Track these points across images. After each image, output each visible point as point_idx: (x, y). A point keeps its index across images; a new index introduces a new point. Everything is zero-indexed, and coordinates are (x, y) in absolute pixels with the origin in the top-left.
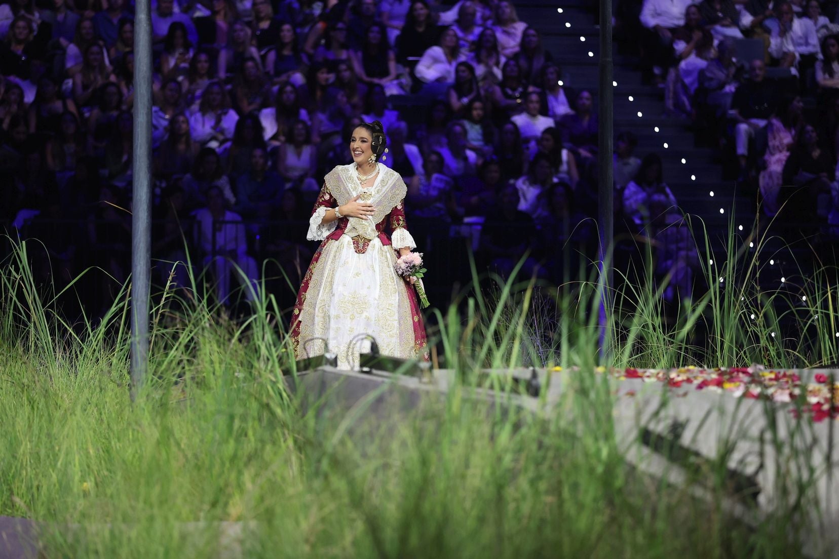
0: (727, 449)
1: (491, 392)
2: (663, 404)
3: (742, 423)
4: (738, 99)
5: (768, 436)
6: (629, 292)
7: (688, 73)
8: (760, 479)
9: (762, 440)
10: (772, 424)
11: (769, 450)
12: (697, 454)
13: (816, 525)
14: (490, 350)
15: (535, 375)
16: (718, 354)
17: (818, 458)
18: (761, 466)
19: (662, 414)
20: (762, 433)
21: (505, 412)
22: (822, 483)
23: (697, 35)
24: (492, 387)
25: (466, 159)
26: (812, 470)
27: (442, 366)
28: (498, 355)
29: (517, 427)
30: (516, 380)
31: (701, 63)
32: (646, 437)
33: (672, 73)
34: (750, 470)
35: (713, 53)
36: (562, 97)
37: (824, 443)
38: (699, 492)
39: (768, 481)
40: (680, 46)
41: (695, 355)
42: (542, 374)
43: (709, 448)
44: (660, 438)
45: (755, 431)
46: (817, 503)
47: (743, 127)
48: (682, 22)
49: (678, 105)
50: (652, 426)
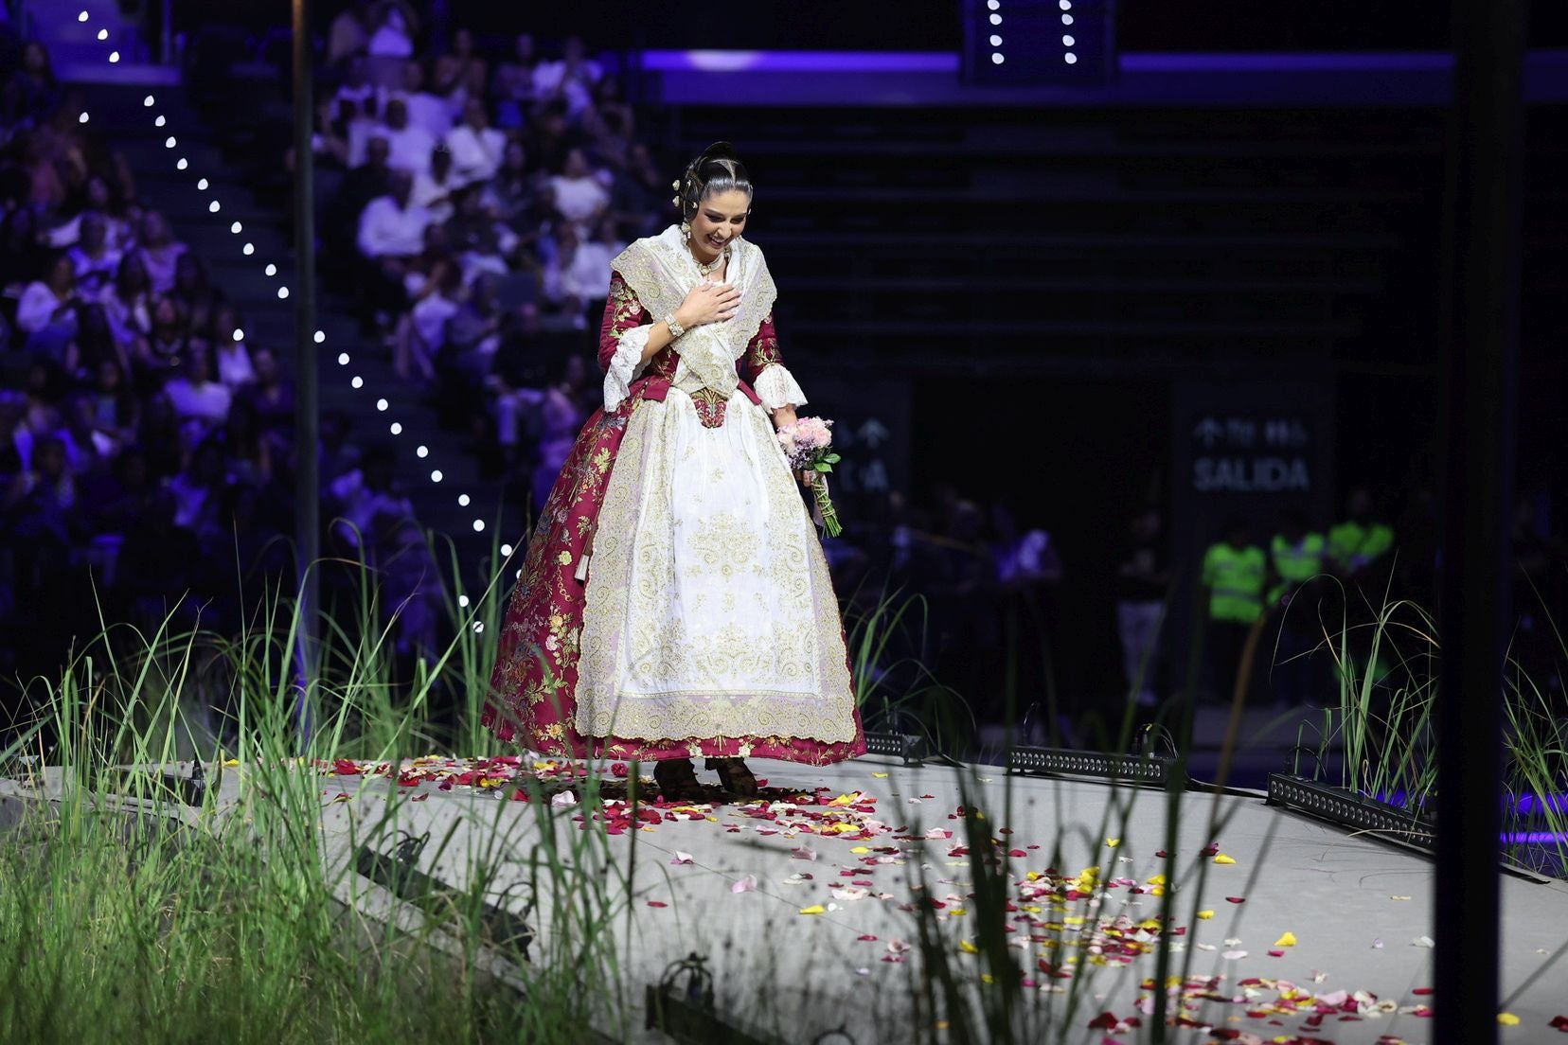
0: (485, 878)
1: (132, 800)
2: (389, 814)
3: (505, 839)
4: (501, 361)
5: (542, 856)
6: (337, 642)
7: (427, 322)
8: (531, 920)
9: (534, 863)
10: (550, 839)
11: (544, 874)
12: (440, 885)
13: (610, 984)
14: (129, 734)
15: (198, 773)
16: (473, 737)
17: (614, 888)
18: (534, 901)
19: (389, 827)
20: (534, 851)
21: (152, 830)
22: (619, 924)
23: (439, 270)
24: (132, 791)
25: (92, 448)
26: (605, 905)
27: (53, 760)
28: (141, 743)
29: (169, 852)
30: (169, 781)
31: (447, 309)
32: (365, 862)
33: (404, 325)
34: (516, 907)
35: (464, 293)
36: (241, 354)
37: (623, 866)
38: (442, 942)
39: (542, 923)
40: (415, 282)
41: (437, 737)
42: (210, 769)
43: (457, 875)
44: (385, 860)
45: (524, 850)
46: (612, 952)
47: (509, 401)
48: (417, 248)
49: (415, 369)
50: (372, 846)
